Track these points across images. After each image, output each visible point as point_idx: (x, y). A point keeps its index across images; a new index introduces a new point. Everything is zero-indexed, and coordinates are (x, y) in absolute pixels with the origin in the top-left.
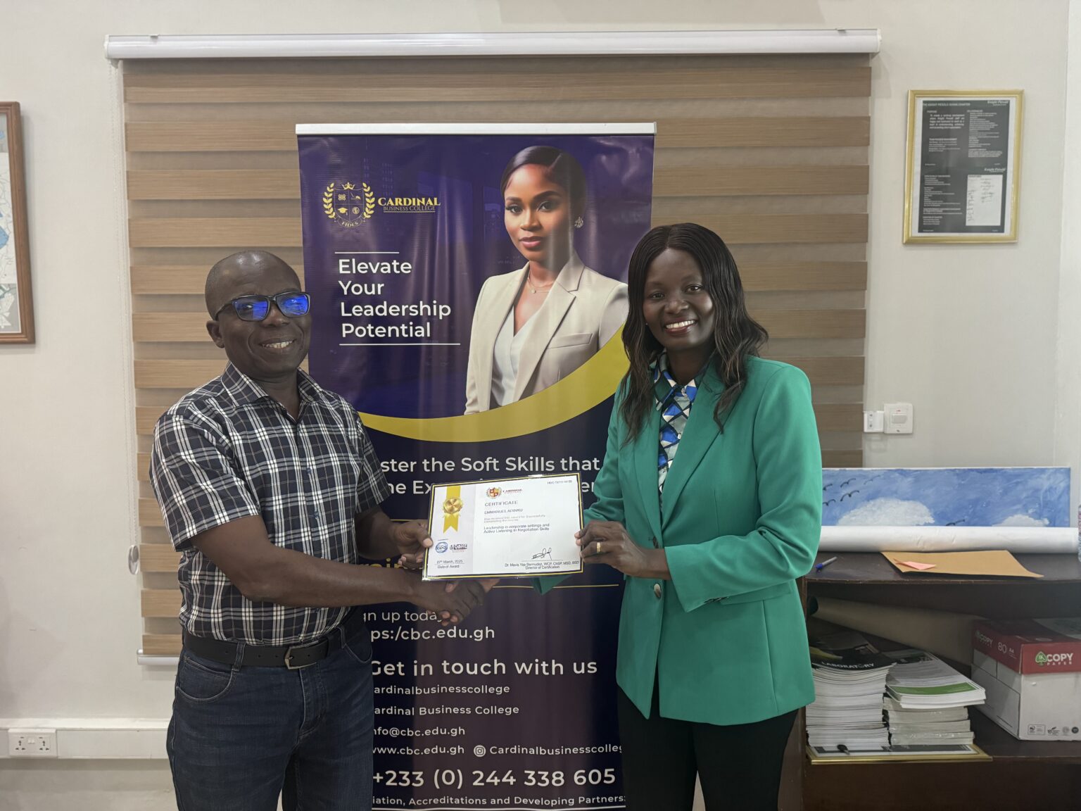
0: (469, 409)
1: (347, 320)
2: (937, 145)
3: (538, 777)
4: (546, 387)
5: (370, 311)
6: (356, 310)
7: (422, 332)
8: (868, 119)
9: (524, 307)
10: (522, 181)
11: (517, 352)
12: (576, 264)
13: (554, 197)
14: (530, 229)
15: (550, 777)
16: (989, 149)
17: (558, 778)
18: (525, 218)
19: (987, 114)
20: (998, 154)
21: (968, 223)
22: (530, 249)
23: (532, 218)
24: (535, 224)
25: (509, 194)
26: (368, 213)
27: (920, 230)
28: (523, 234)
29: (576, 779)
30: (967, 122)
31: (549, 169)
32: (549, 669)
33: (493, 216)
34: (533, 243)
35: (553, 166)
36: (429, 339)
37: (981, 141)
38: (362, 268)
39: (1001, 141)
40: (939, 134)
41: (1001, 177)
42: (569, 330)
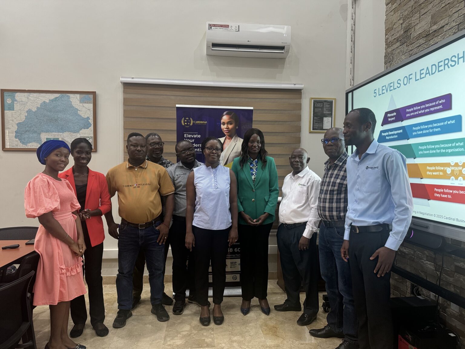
2: (316, 110)
4: (230, 163)
8: (301, 104)
9: (225, 145)
10: (225, 118)
12: (236, 136)
13: (232, 122)
14: (227, 128)
16: (328, 111)
18: (225, 126)
19: (328, 104)
20: (330, 113)
21: (324, 128)
22: (226, 133)
23: (227, 126)
24: (228, 127)
25: (222, 121)
26: (191, 124)
27: (313, 130)
28: (225, 130)
29: (235, 250)
30: (323, 105)
33: (219, 125)
34: (227, 132)
35: (231, 115)
37: (326, 109)
38: (189, 136)
39: (331, 110)
40: (317, 107)
41: (331, 118)
42: (235, 150)
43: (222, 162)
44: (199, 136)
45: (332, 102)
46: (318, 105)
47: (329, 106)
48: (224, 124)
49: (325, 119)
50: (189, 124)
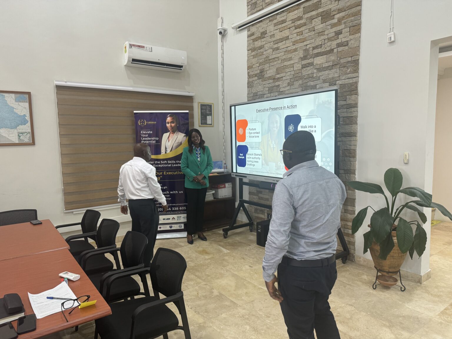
0: (162, 154)
1: (142, 140)
2: (203, 111)
3: (174, 209)
4: (174, 150)
5: (146, 139)
6: (144, 139)
7: (154, 142)
8: (193, 106)
9: (170, 138)
10: (169, 119)
11: (169, 145)
12: (177, 131)
13: (174, 122)
15: (176, 208)
17: (177, 209)
18: (169, 125)
20: (210, 113)
21: (207, 123)
22: (170, 129)
25: (167, 121)
26: (145, 124)
27: (201, 124)
28: (169, 127)
29: (180, 209)
30: (206, 107)
31: (173, 117)
32: (175, 192)
36: (155, 143)
37: (208, 111)
38: (145, 132)
39: (211, 111)
40: (203, 109)
41: (211, 116)
42: (177, 141)
43: (169, 150)
44: (151, 132)
45: (211, 106)
46: (204, 107)
47: (210, 108)
48: (168, 123)
49: (208, 117)
50: (143, 124)
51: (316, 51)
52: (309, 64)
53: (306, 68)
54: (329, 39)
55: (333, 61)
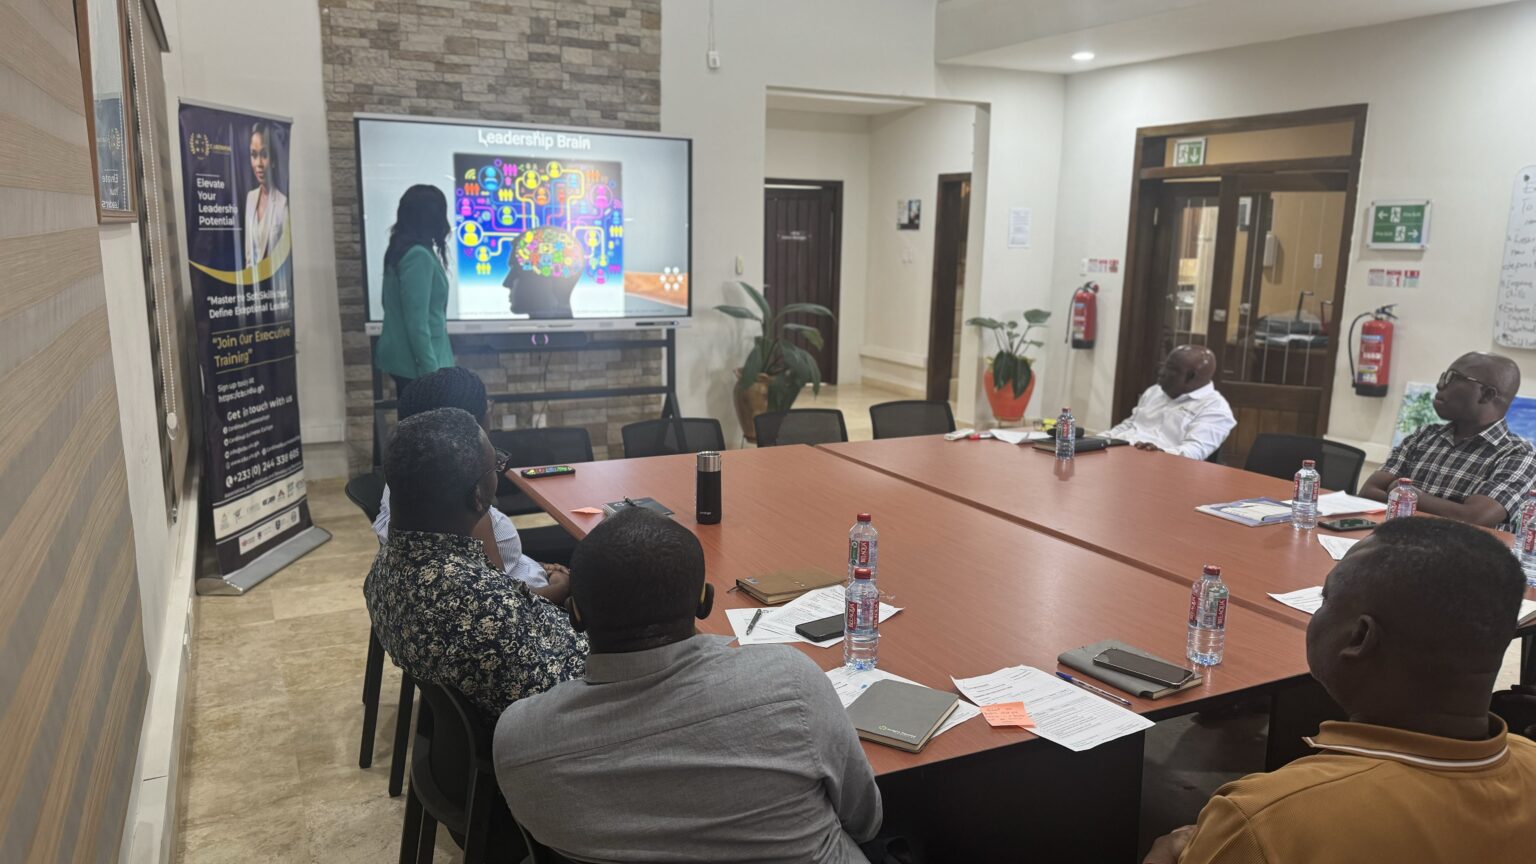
0: (248, 266)
4: (271, 252)
9: (261, 209)
10: (256, 141)
12: (273, 187)
13: (266, 151)
14: (260, 167)
18: (258, 161)
22: (261, 177)
25: (252, 147)
28: (258, 170)
31: (263, 136)
42: (274, 222)
43: (260, 251)
48: (255, 155)
51: (565, 32)
52: (548, 55)
53: (541, 64)
54: (597, 18)
55: (610, 68)
